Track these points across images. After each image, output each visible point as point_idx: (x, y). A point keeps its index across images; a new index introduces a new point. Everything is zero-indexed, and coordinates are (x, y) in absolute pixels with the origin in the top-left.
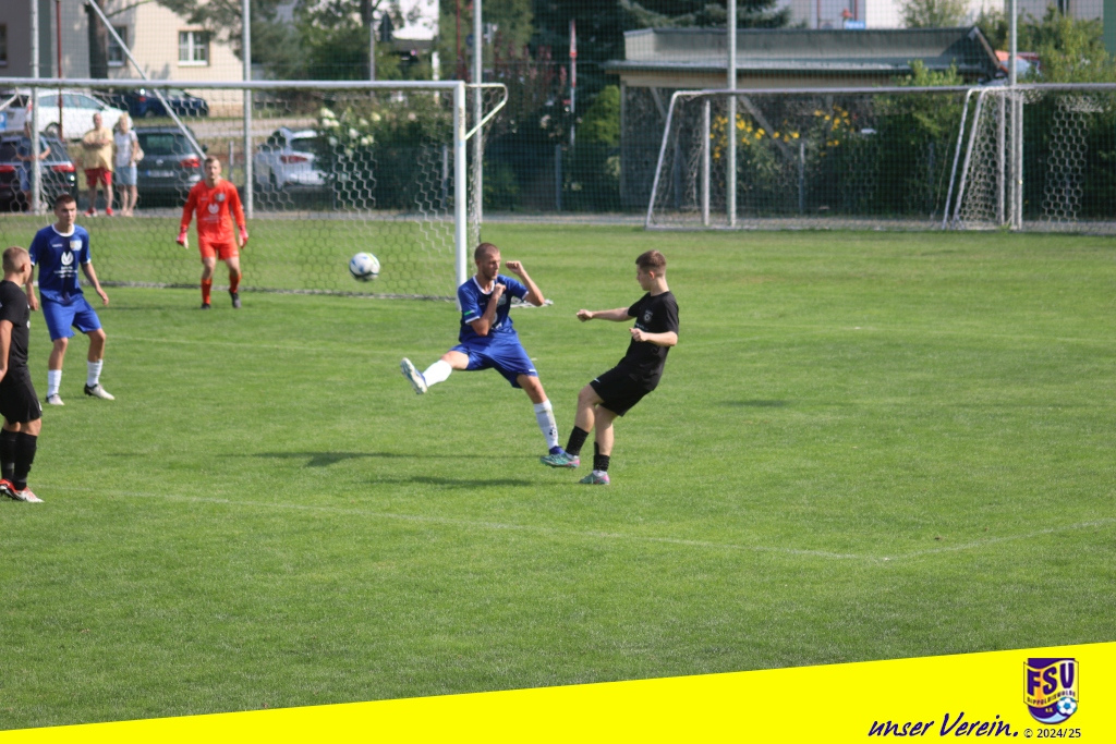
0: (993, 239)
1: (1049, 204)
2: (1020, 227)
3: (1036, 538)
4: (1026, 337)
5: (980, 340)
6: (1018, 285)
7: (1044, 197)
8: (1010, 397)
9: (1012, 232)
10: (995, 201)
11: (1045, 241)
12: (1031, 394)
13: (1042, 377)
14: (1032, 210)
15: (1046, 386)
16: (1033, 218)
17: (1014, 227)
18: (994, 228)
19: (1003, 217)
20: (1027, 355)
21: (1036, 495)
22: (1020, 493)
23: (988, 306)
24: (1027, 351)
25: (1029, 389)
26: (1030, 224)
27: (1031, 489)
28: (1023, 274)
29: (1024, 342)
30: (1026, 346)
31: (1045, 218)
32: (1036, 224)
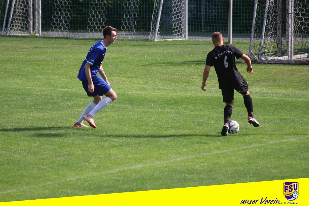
0: (26, 40)
1: (54, 24)
2: (40, 35)
3: (45, 186)
4: (42, 88)
5: (20, 90)
6: (39, 63)
7: (52, 20)
8: (34, 117)
9: (36, 37)
10: (28, 22)
11: (52, 41)
12: (44, 116)
13: (49, 108)
14: (46, 26)
15: (51, 112)
16: (46, 30)
17: (37, 35)
18: (27, 35)
19: (32, 29)
20: (43, 97)
21: (45, 165)
22: (37, 164)
23: (24, 73)
24: (43, 95)
25: (43, 114)
26: (45, 33)
27: (43, 163)
28: (41, 57)
29: (41, 91)
30: (42, 93)
31: (52, 31)
32: (48, 33)
